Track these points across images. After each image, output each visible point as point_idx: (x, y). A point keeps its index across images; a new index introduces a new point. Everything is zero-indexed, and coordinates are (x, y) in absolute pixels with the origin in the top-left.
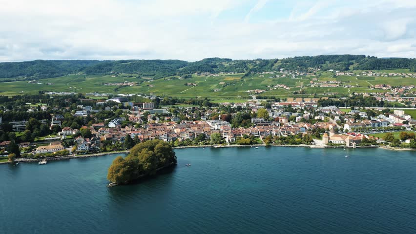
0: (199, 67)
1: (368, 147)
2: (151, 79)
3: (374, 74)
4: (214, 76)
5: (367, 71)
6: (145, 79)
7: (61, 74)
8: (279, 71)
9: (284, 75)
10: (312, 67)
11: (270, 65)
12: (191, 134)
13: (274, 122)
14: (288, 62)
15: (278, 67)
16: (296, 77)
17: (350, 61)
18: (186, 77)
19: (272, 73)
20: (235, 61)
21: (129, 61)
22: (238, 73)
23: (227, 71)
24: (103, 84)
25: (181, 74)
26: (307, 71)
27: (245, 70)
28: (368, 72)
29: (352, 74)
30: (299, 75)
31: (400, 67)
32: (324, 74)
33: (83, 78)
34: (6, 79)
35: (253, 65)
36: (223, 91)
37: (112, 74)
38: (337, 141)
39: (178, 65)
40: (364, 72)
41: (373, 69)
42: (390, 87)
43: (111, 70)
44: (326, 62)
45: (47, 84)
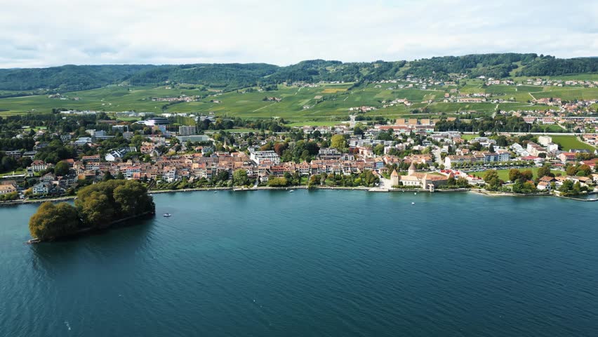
0: (291, 74)
1: (453, 190)
2: (220, 92)
3: (544, 82)
4: (311, 86)
5: (534, 77)
6: (211, 92)
7: (99, 84)
8: (405, 79)
9: (411, 85)
10: (456, 73)
11: (394, 68)
12: (211, 172)
13: (346, 154)
14: (419, 65)
15: (404, 72)
16: (427, 87)
17: (514, 63)
18: (268, 89)
19: (395, 82)
20: (345, 64)
21: (194, 66)
22: (346, 82)
23: (330, 80)
24: (151, 98)
25: (264, 83)
26: (445, 79)
27: (356, 78)
28: (535, 80)
29: (511, 82)
30: (434, 84)
31: (585, 72)
32: (470, 82)
33: (125, 91)
34: (20, 92)
35: (368, 70)
36: (315, 109)
37: (168, 84)
38: (411, 182)
39: (264, 71)
40: (529, 80)
41: (545, 75)
42: (560, 102)
43: (166, 78)
44: (478, 64)
45: (74, 100)
